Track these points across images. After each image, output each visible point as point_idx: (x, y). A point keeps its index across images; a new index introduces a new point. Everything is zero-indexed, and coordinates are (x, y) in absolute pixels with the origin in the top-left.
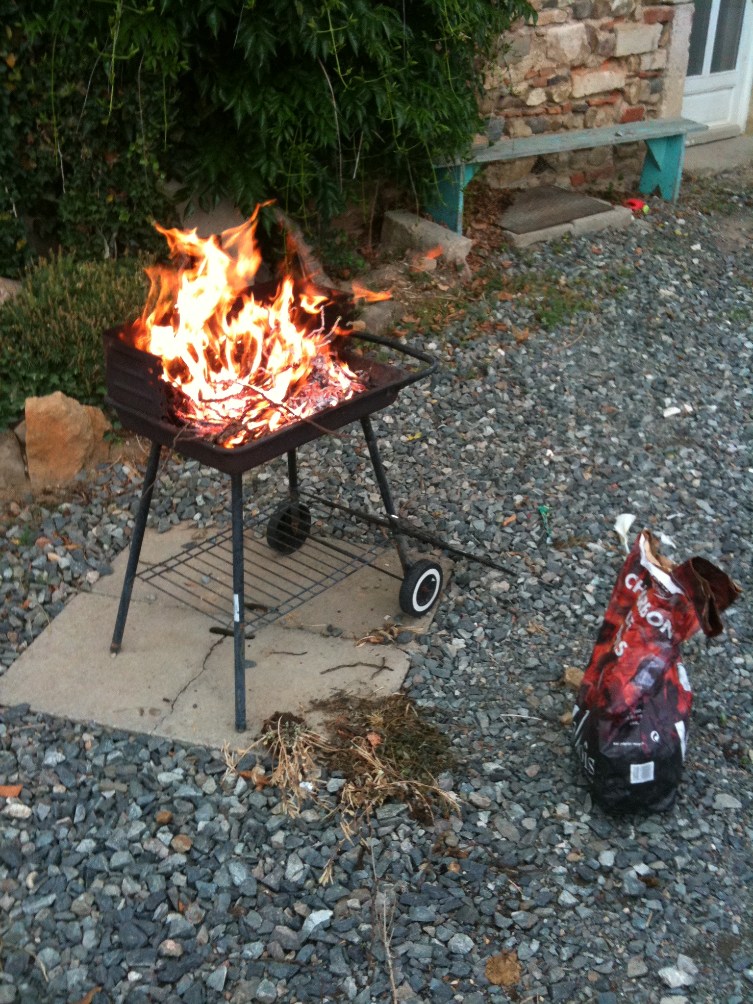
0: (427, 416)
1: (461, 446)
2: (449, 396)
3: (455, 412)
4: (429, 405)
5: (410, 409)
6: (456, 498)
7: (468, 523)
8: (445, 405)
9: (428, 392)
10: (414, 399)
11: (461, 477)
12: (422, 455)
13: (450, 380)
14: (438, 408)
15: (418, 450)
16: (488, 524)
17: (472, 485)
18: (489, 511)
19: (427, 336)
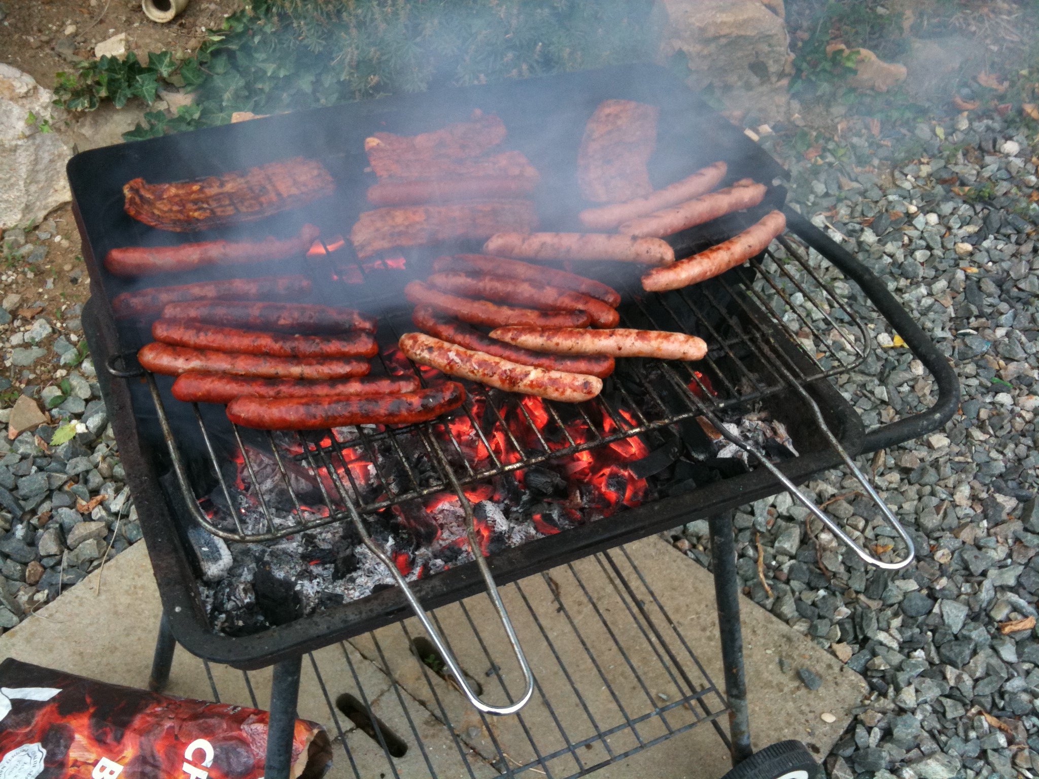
0: (948, 302)
1: (988, 390)
2: (1005, 265)
3: (1004, 306)
4: (960, 275)
5: (922, 272)
6: (931, 521)
7: (933, 596)
8: (989, 286)
9: (968, 247)
10: (938, 252)
11: (960, 468)
12: (905, 388)
13: (1019, 232)
14: (974, 287)
15: (900, 376)
16: (973, 617)
17: (974, 498)
18: (987, 584)
19: (1009, 123)
